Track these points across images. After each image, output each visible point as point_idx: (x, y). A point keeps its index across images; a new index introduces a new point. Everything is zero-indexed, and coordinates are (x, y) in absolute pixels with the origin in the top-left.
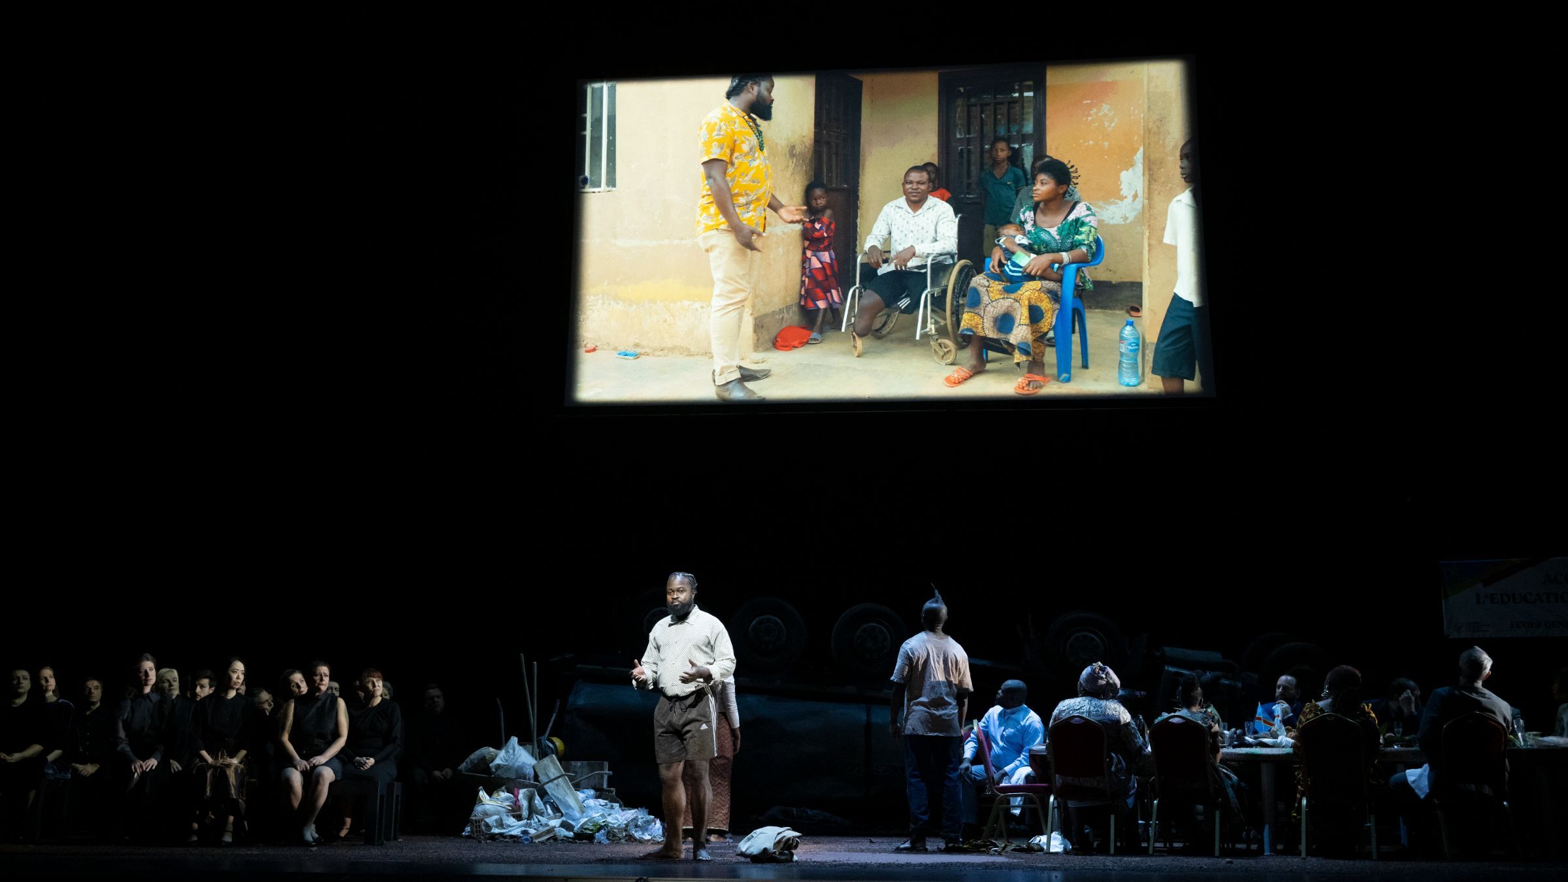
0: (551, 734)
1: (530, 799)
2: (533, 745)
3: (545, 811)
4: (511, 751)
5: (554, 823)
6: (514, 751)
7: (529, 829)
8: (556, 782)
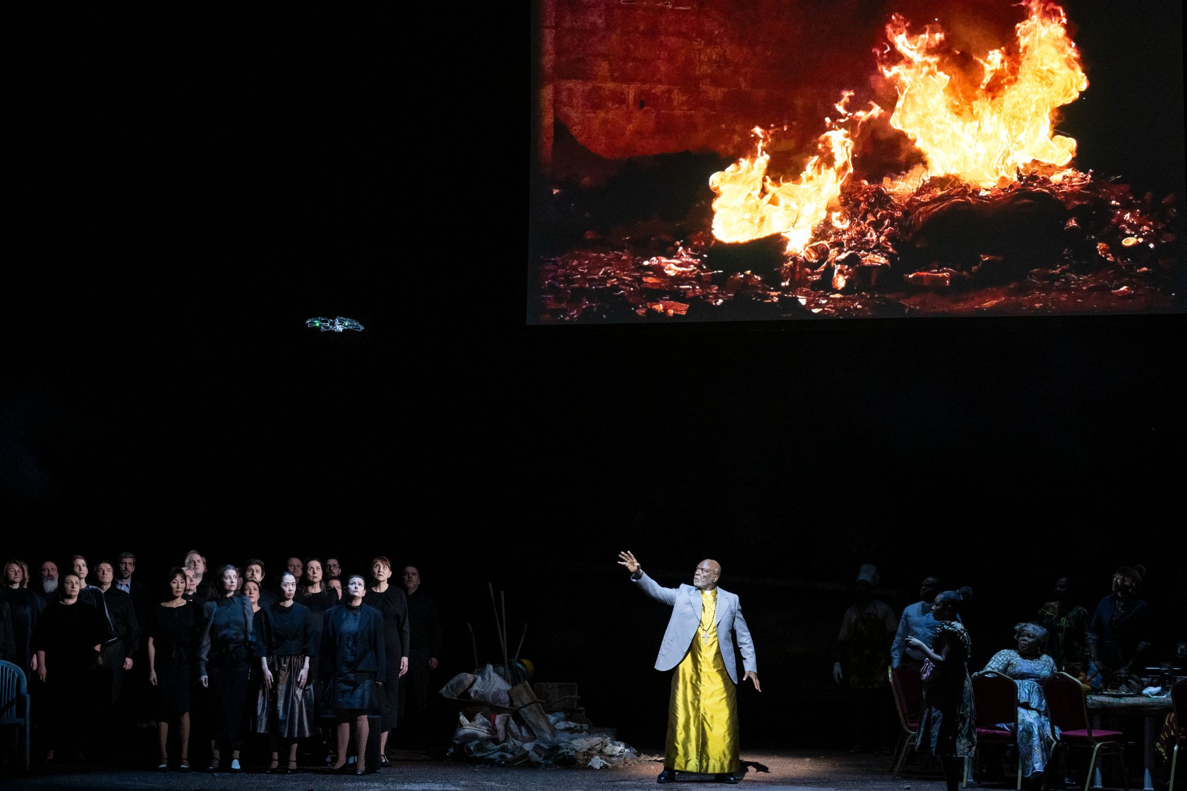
0: (522, 656)
1: (507, 726)
2: (504, 666)
3: (520, 734)
4: (487, 678)
5: (528, 747)
6: (490, 678)
7: (506, 754)
8: (529, 707)
